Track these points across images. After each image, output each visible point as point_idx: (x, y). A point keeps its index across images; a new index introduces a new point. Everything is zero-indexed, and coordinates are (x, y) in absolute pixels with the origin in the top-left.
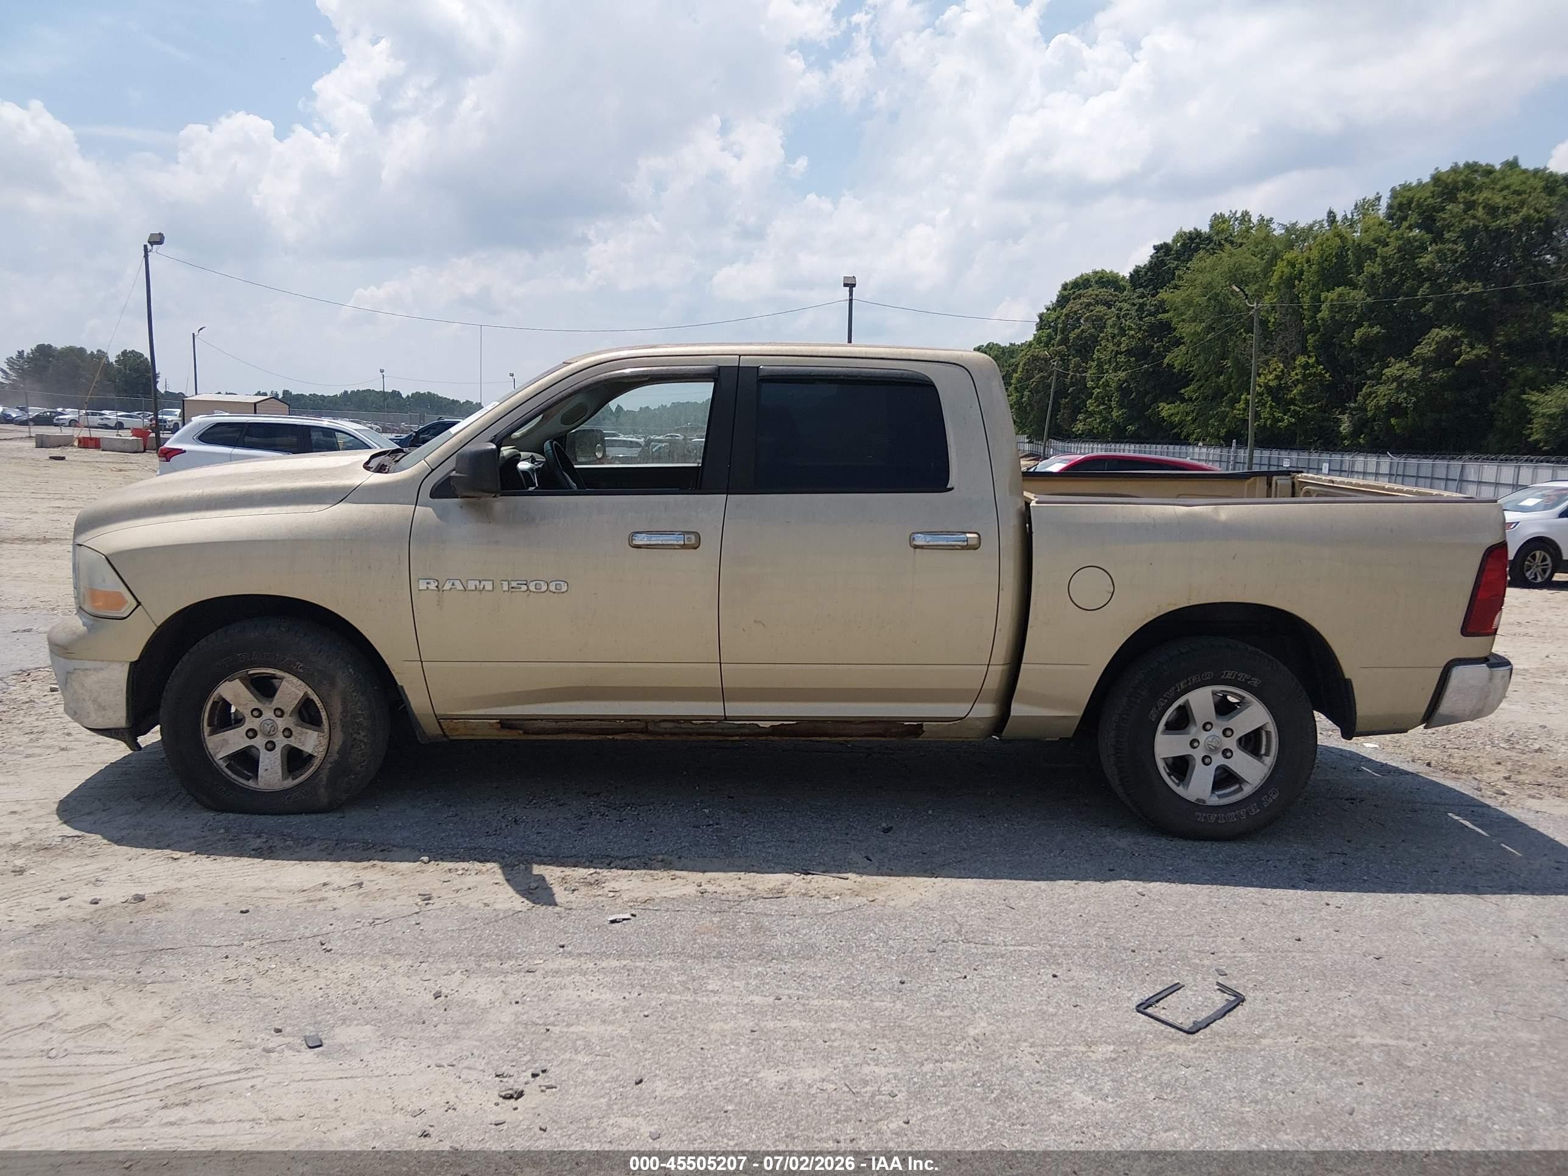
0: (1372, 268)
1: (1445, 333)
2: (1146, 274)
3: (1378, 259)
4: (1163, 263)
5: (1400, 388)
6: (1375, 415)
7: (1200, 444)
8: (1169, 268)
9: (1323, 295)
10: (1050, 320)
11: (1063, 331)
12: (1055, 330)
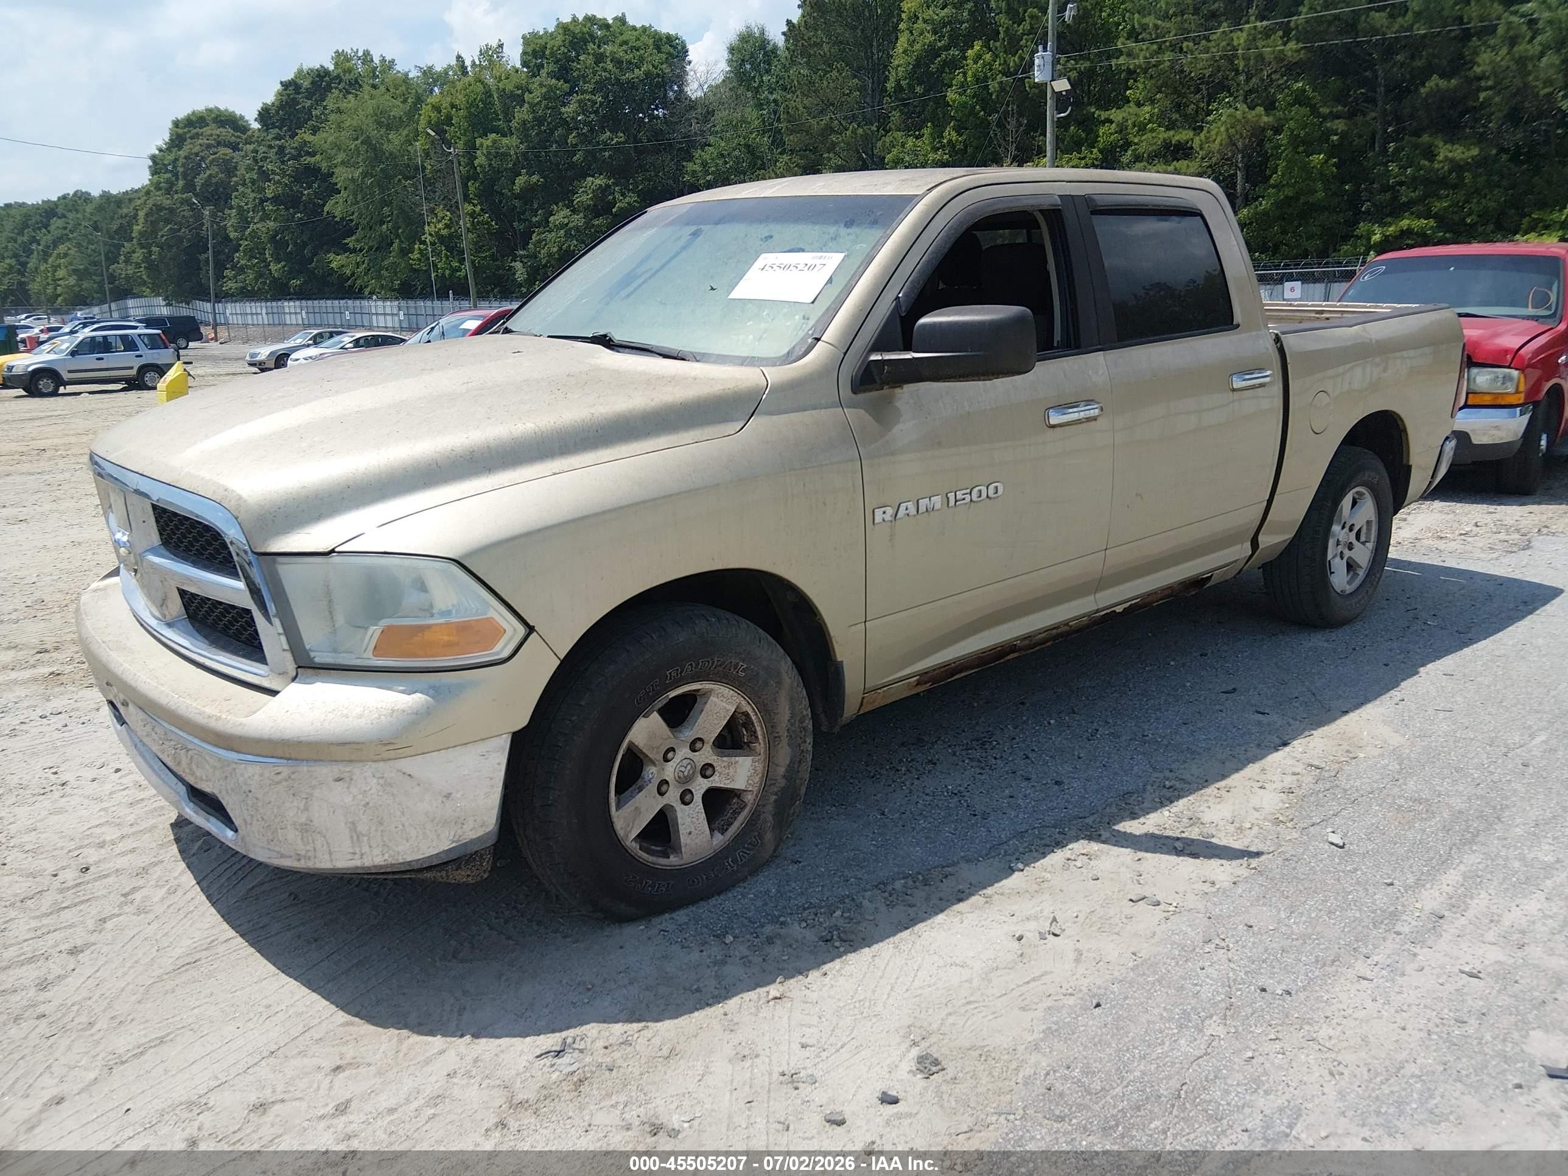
0: (522, 114)
1: (598, 182)
2: (277, 112)
3: (526, 105)
4: (295, 102)
5: (568, 235)
6: (548, 262)
7: (374, 297)
8: (304, 107)
9: (478, 141)
10: (166, 162)
11: (185, 175)
12: (176, 175)
